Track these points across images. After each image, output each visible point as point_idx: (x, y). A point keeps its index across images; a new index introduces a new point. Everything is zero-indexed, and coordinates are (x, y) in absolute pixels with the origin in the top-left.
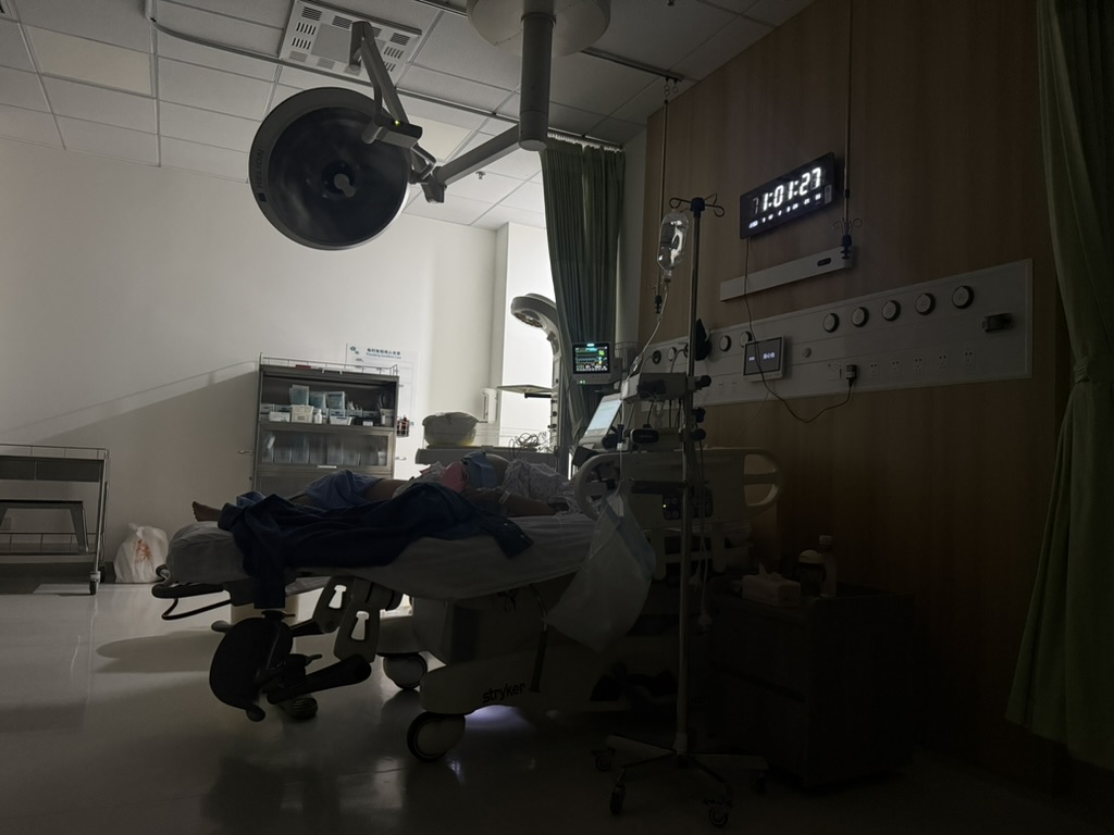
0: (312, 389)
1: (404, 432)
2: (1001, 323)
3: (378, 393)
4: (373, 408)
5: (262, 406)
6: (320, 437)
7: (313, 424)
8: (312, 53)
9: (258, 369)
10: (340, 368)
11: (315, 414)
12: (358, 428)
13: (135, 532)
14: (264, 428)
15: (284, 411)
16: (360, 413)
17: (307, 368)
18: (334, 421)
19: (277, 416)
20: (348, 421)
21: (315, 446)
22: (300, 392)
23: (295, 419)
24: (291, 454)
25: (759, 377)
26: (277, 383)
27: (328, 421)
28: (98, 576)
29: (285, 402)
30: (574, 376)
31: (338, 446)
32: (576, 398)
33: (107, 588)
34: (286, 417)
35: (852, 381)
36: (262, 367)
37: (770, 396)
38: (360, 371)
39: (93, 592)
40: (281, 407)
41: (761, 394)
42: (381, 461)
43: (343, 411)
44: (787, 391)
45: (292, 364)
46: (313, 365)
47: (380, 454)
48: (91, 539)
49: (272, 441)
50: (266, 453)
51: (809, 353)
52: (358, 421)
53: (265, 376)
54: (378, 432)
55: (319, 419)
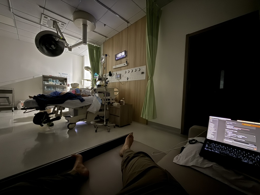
0: (52, 79)
1: (69, 86)
2: (143, 73)
3: (64, 80)
4: (63, 82)
5: (43, 82)
6: (54, 87)
7: (53, 85)
8: (47, 24)
9: (42, 76)
10: (57, 76)
11: (53, 83)
12: (61, 85)
13: (21, 102)
14: (44, 85)
15: (48, 82)
16: (61, 83)
17: (51, 76)
18: (57, 84)
19: (46, 83)
20: (59, 84)
21: (53, 88)
22: (50, 80)
23: (50, 84)
24: (49, 89)
25: (117, 79)
26: (46, 78)
27: (56, 84)
28: (14, 109)
29: (48, 81)
30: (94, 78)
31: (58, 88)
32: (94, 81)
33: (16, 111)
34: (48, 83)
35: (128, 79)
36: (43, 76)
37: (119, 81)
38: (61, 77)
39: (13, 111)
40: (47, 82)
41: (118, 81)
42: (65, 90)
43: (58, 83)
44: (121, 81)
45: (49, 75)
46: (52, 76)
47: (65, 89)
48: (12, 103)
49: (46, 87)
50: (45, 89)
51: (123, 76)
52: (61, 84)
53: (44, 77)
54: (64, 86)
55: (54, 84)
